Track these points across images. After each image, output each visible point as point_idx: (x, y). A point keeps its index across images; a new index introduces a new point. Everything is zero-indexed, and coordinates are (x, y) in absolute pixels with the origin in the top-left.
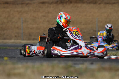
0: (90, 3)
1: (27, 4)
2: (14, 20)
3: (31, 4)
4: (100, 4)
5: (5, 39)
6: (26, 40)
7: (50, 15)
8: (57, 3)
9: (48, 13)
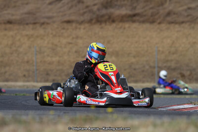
0: (143, 22)
1: (43, 24)
2: (21, 50)
3: (48, 24)
4: (160, 23)
5: (7, 80)
6: (41, 82)
7: (80, 41)
8: (90, 21)
9: (77, 37)
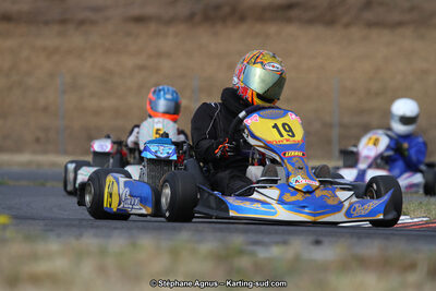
0: (311, 22)
2: (31, 81)
9: (160, 55)
